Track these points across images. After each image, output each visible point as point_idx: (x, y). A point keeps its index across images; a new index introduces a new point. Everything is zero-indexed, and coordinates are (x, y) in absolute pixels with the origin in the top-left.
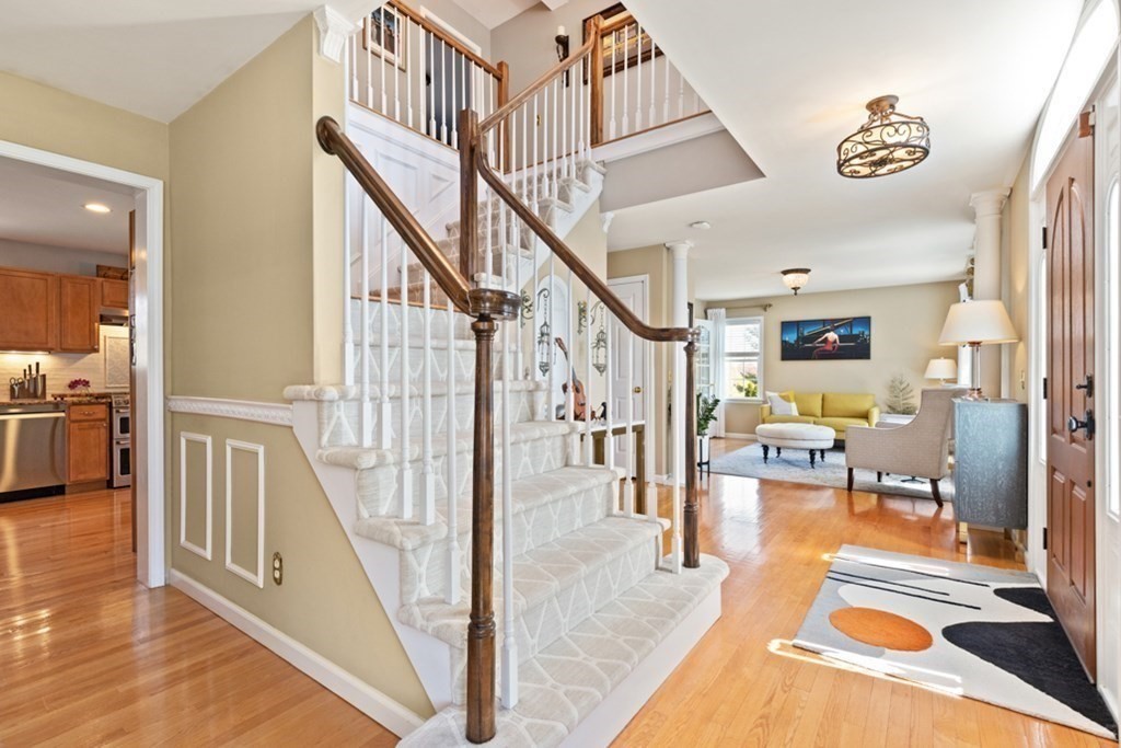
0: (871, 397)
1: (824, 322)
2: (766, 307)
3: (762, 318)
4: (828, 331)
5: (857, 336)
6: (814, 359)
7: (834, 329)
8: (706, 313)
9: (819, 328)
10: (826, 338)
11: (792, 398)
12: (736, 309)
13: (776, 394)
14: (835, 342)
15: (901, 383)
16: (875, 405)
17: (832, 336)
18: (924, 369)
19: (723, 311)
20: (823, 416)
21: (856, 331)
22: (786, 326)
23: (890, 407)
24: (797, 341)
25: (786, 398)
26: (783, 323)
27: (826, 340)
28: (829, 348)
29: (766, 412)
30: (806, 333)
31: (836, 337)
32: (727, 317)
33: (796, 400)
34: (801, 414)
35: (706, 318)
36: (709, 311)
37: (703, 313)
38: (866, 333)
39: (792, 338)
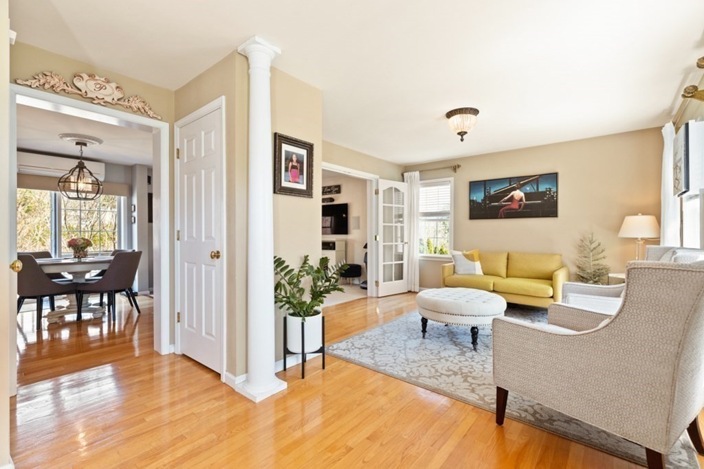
0: (558, 257)
1: (510, 180)
2: (455, 168)
3: (452, 179)
4: (514, 189)
5: (544, 193)
6: (501, 218)
7: (520, 187)
8: (403, 175)
9: (506, 186)
10: (512, 196)
11: (476, 256)
12: (429, 171)
13: (460, 253)
14: (521, 200)
15: (591, 243)
16: (562, 266)
17: (518, 194)
18: (618, 228)
19: (417, 174)
20: (507, 277)
21: (542, 188)
22: (474, 185)
23: (579, 267)
24: (484, 200)
25: (470, 257)
26: (471, 183)
27: (512, 199)
28: (515, 206)
29: (447, 272)
30: (492, 192)
31: (522, 194)
32: (421, 180)
33: (481, 259)
34: (485, 274)
35: (403, 181)
36: (405, 174)
37: (401, 177)
38: (554, 189)
39: (479, 197)
